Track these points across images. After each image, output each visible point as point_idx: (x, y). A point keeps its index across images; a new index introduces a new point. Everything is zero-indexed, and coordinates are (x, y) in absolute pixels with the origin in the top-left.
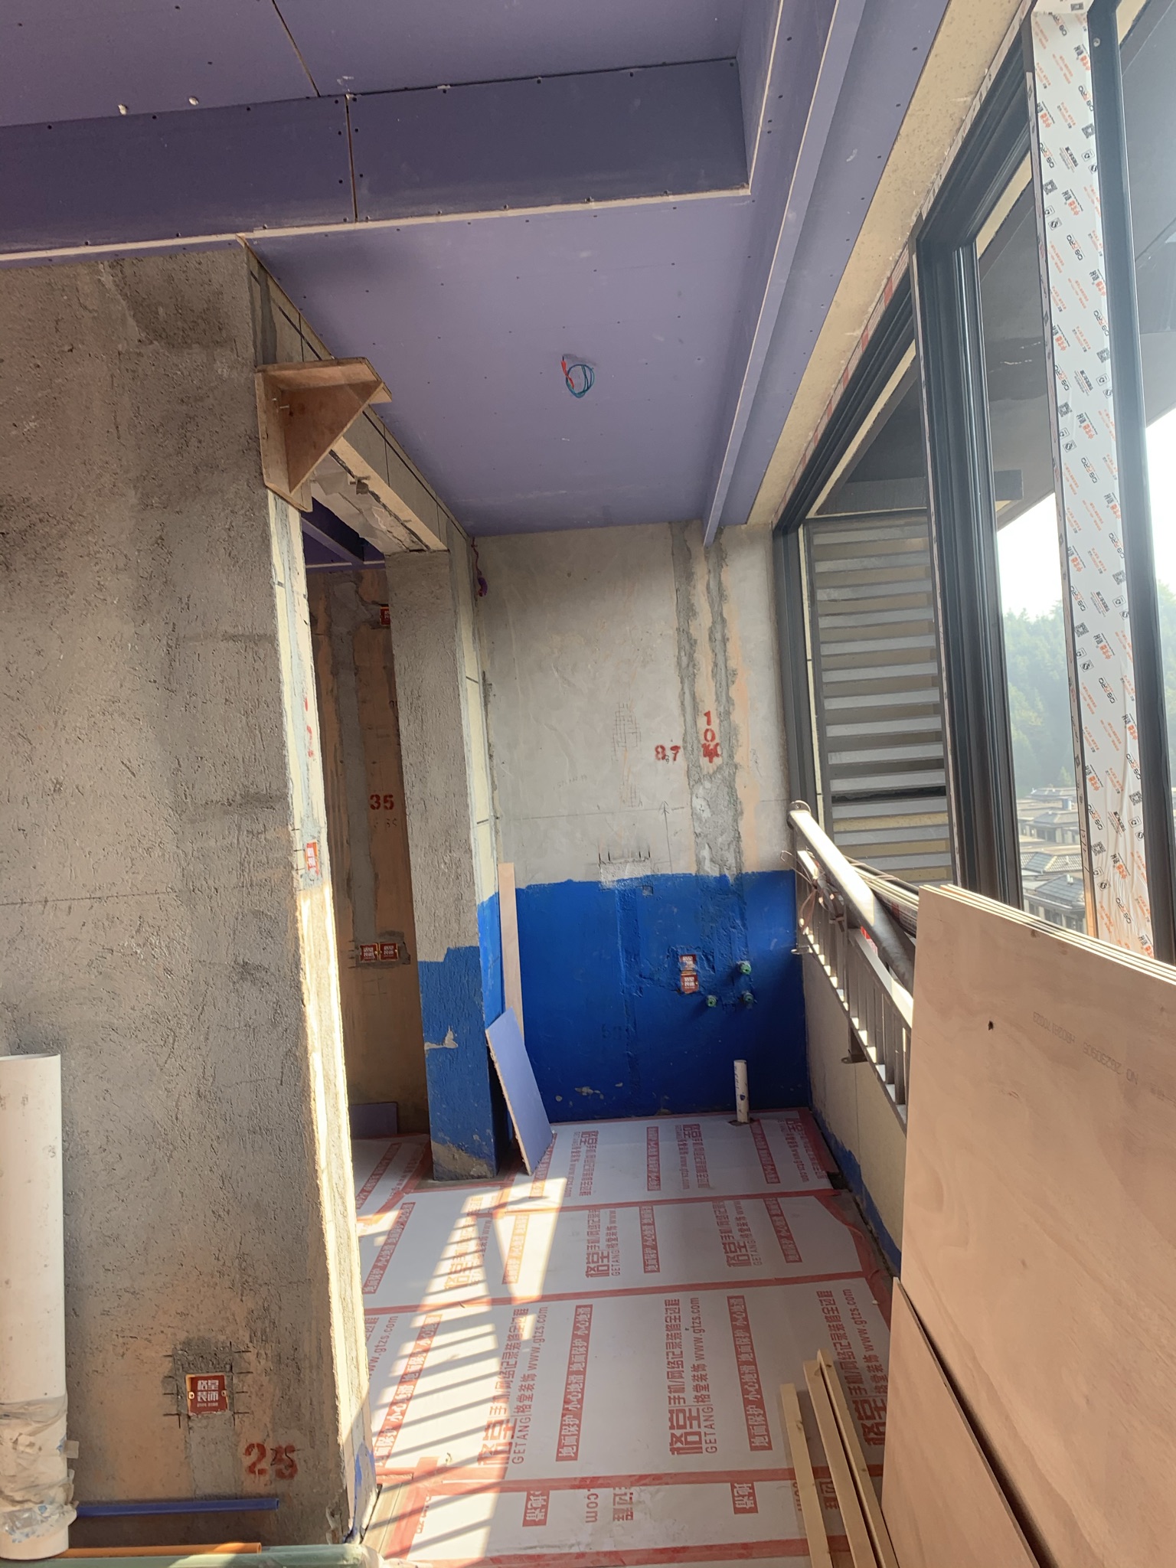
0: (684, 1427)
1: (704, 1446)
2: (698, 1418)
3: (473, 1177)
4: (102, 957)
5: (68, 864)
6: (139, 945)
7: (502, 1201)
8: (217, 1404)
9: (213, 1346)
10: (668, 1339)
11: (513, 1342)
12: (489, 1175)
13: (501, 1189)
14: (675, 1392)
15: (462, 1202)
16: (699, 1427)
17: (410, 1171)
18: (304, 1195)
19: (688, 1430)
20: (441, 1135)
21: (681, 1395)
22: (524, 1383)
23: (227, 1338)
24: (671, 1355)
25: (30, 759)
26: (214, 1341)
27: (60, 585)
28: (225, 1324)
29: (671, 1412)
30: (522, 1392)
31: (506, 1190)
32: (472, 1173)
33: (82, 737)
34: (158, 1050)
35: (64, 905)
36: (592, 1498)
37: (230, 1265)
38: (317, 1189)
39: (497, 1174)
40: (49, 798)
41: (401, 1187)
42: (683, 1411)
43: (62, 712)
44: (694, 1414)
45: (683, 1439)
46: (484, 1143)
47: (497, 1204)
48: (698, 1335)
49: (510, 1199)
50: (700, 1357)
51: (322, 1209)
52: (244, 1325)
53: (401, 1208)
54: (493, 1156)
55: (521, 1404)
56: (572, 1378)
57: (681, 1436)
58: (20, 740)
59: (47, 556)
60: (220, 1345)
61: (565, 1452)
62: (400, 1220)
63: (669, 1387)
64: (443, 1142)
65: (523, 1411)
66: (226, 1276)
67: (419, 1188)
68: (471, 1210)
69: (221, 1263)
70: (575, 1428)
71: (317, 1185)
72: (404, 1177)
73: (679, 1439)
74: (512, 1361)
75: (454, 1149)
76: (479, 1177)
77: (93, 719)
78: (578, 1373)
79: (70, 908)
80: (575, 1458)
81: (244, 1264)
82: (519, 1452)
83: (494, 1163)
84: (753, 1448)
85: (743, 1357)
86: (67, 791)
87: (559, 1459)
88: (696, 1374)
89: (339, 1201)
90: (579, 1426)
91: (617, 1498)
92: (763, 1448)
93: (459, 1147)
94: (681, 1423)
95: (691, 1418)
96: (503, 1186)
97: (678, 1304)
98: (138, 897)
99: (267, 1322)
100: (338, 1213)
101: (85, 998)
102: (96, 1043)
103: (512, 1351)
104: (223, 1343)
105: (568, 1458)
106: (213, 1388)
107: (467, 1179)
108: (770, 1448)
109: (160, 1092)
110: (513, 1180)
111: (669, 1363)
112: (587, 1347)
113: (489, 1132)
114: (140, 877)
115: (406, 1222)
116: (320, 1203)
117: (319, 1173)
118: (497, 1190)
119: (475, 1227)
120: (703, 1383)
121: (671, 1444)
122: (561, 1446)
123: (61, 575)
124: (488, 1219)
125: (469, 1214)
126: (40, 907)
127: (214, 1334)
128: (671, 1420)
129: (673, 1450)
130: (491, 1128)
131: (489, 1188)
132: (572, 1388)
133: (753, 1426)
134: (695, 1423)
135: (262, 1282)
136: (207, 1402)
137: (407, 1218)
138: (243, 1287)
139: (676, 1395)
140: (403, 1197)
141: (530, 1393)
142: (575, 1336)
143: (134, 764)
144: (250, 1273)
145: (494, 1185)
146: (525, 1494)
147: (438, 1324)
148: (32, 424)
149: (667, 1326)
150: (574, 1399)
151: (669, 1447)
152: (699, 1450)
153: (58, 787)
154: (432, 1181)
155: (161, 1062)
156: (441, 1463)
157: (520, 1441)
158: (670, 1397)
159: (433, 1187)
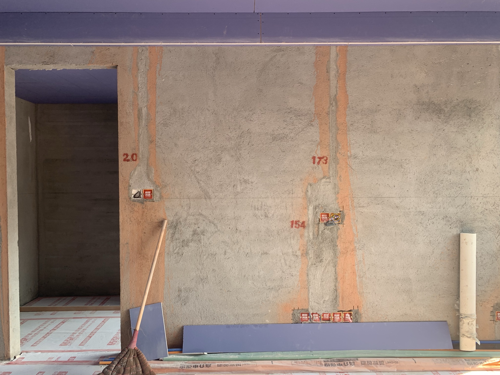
4: (484, 211)
5: (478, 188)
6: (493, 209)
25: (471, 163)
27: (482, 122)
33: (484, 158)
34: (496, 234)
35: (476, 198)
40: (475, 172)
43: (480, 152)
58: (469, 158)
59: (480, 114)
77: (487, 154)
79: (478, 199)
86: (480, 171)
98: (494, 197)
101: (479, 220)
102: (481, 231)
109: (496, 244)
114: (495, 192)
123: (483, 119)
126: (470, 198)
143: (496, 166)
148: (479, 82)
153: (477, 170)
155: (496, 237)
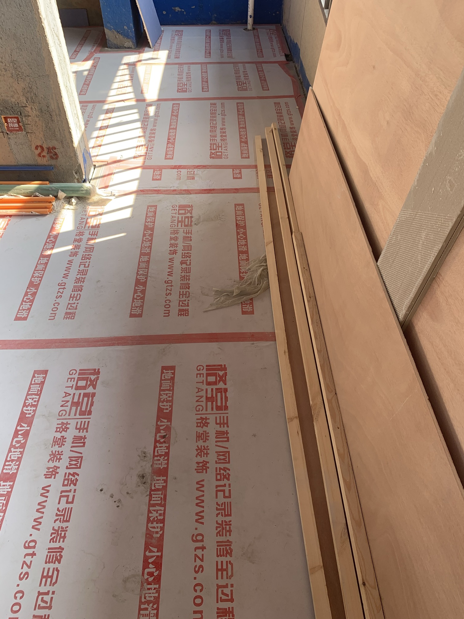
0: (216, 149)
1: (223, 156)
2: (221, 147)
3: (126, 48)
7: (140, 59)
8: (18, 129)
9: (10, 104)
10: (211, 118)
11: (146, 116)
12: (133, 47)
13: (139, 54)
14: (212, 137)
15: (121, 59)
16: (222, 150)
17: (97, 44)
18: (37, 31)
19: (217, 150)
20: (108, 25)
21: (215, 138)
22: (151, 132)
23: (16, 100)
24: (212, 124)
26: (10, 101)
28: (13, 94)
29: (211, 144)
30: (151, 135)
31: (141, 54)
32: (125, 46)
36: (179, 172)
37: (9, 66)
38: (43, 28)
39: (137, 47)
41: (93, 51)
42: (216, 144)
44: (220, 145)
45: (215, 154)
46: (130, 31)
47: (137, 60)
48: (223, 117)
49: (143, 59)
50: (224, 125)
51: (47, 39)
52: (22, 95)
53: (94, 60)
54: (134, 38)
55: (150, 139)
56: (171, 131)
57: (214, 153)
60: (13, 103)
61: (168, 157)
62: (94, 65)
63: (210, 135)
64: (110, 29)
65: (151, 142)
66: (8, 71)
67: (101, 52)
68: (125, 62)
69: (4, 64)
70: (172, 148)
71: (43, 26)
72: (94, 46)
73: (213, 154)
74: (146, 124)
75: (116, 33)
76: (128, 48)
78: (173, 129)
80: (172, 159)
81: (15, 66)
82: (150, 156)
83: (135, 41)
84: (242, 158)
85: (241, 126)
87: (165, 159)
88: (222, 131)
89: (56, 38)
90: (174, 148)
91: (189, 173)
92: (246, 158)
93: (118, 32)
94: (215, 148)
95: (219, 147)
96: (140, 53)
97: (216, 105)
99: (32, 94)
100: (57, 44)
103: (146, 120)
104: (14, 102)
105: (170, 159)
106: (15, 122)
107: (123, 48)
108: (249, 158)
110: (144, 50)
111: (211, 127)
112: (177, 119)
113: (132, 25)
115: (97, 66)
116: (46, 36)
117: (43, 20)
118: (137, 54)
119: (128, 70)
120: (224, 134)
121: (210, 155)
122: (166, 154)
124: (134, 66)
125: (125, 64)
127: (9, 98)
128: (211, 147)
129: (211, 157)
130: (132, 22)
131: (133, 53)
132: (171, 134)
133: (243, 150)
134: (220, 148)
135: (26, 75)
136: (14, 128)
137: (97, 64)
138: (17, 76)
139: (213, 138)
140: (94, 55)
141: (153, 135)
142: (172, 115)
144: (19, 70)
145: (135, 52)
146: (153, 170)
147: (114, 108)
149: (211, 113)
150: (172, 138)
151: (209, 156)
152: (221, 158)
154: (107, 49)
156: (118, 159)
157: (150, 152)
158: (210, 139)
159: (107, 51)
